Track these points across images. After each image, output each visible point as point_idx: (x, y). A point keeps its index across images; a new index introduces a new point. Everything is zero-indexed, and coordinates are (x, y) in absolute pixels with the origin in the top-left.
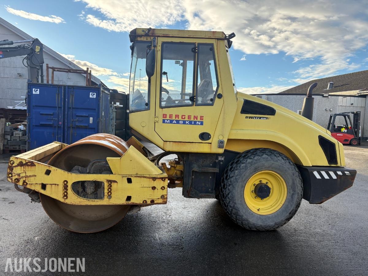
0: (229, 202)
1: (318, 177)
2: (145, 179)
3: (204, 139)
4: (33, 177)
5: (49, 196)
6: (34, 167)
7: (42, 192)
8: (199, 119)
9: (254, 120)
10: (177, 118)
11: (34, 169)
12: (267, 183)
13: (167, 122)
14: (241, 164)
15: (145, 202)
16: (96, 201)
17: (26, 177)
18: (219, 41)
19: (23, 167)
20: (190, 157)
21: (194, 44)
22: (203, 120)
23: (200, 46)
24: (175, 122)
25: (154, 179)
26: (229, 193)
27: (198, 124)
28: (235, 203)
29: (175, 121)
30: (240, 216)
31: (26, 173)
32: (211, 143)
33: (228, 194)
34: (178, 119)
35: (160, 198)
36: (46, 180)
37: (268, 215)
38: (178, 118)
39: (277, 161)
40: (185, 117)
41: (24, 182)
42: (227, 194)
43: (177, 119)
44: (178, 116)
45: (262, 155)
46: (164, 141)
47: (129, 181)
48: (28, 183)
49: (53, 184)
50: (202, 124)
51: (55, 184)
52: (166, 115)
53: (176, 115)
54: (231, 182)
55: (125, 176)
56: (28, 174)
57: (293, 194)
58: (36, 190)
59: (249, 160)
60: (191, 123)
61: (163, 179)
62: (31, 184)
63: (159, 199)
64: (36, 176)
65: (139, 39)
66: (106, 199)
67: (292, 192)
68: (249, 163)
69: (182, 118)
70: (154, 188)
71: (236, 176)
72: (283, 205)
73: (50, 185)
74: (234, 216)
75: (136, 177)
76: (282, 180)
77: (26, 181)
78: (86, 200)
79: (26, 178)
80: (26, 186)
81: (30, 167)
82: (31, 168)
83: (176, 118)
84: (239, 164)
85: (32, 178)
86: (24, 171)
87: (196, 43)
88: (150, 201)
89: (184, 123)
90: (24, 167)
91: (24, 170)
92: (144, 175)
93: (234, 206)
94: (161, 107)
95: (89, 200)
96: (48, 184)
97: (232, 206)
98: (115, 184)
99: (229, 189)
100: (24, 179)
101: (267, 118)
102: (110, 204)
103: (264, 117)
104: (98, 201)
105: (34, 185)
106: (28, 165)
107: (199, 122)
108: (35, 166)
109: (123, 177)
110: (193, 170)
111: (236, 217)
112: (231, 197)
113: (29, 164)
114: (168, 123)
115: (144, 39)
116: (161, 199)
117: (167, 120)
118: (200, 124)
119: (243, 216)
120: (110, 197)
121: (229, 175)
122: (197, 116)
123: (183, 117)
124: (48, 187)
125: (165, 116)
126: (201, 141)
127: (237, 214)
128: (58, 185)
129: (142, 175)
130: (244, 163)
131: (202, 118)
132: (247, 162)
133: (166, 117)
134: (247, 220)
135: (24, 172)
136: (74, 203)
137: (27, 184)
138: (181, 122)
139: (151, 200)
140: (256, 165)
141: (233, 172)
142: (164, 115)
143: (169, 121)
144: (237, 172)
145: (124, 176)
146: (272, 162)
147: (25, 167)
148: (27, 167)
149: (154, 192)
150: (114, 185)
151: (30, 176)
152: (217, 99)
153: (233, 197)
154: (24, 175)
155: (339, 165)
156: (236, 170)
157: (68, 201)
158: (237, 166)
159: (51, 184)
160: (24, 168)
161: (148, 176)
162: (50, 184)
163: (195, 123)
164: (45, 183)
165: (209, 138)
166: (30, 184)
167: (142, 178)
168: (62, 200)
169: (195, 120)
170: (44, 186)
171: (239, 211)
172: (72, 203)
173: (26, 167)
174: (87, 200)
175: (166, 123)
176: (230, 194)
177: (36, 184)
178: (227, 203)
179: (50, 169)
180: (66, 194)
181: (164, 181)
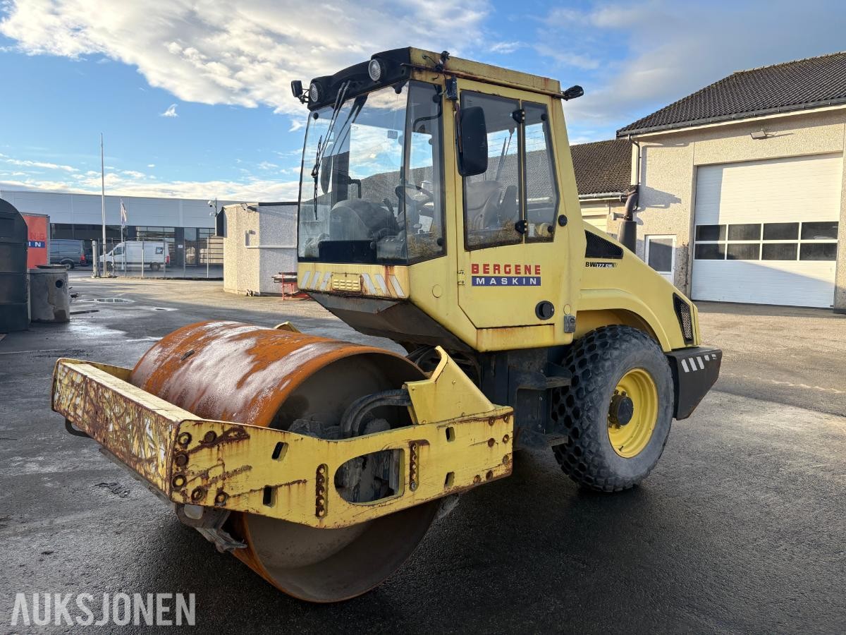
0: (589, 445)
1: (687, 370)
2: (478, 424)
3: (543, 316)
4: (244, 473)
5: (283, 518)
6: (246, 441)
7: (267, 511)
8: (533, 274)
9: (597, 268)
10: (497, 271)
11: (245, 448)
12: (624, 394)
13: (481, 283)
14: (603, 362)
15: (476, 480)
16: (388, 503)
17: (226, 476)
18: (554, 100)
19: (216, 447)
20: (508, 360)
21: (515, 101)
22: (539, 273)
23: (526, 108)
24: (493, 281)
25: (491, 420)
26: (590, 425)
27: (533, 285)
28: (599, 444)
29: (493, 279)
30: (604, 467)
31: (223, 464)
32: (553, 324)
33: (588, 428)
34: (499, 275)
35: (501, 462)
36: (276, 473)
37: (638, 457)
38: (499, 273)
39: (650, 349)
40: (510, 270)
41: (220, 492)
42: (585, 428)
43: (497, 275)
44: (499, 266)
45: (630, 339)
46: (477, 329)
47: (449, 434)
48: (231, 493)
49: (294, 483)
50: (538, 283)
51: (299, 482)
52: (477, 265)
53: (495, 266)
54: (592, 402)
55: (443, 424)
56: (229, 468)
57: (667, 407)
58: (250, 510)
59: (616, 353)
60: (520, 282)
61: (505, 417)
62: (239, 495)
63: (499, 465)
64: (249, 468)
65: (418, 76)
66: (408, 492)
67: (665, 405)
68: (617, 358)
69: (506, 272)
70: (491, 442)
71: (600, 389)
72: (653, 431)
73: (287, 487)
74: (595, 471)
75: (461, 422)
76: (652, 383)
77: (225, 490)
78: (366, 508)
79: (226, 481)
80: (225, 505)
81: (234, 444)
82: (238, 447)
83: (495, 273)
84: (599, 361)
85: (241, 478)
86: (219, 460)
87: (519, 100)
88: (485, 476)
89: (510, 283)
90: (218, 446)
91: (220, 456)
92: (476, 416)
93: (597, 451)
94: (468, 248)
95: (373, 505)
96: (281, 486)
97: (594, 451)
98: (426, 447)
99: (588, 418)
100: (219, 485)
101: (613, 264)
102: (417, 503)
103: (609, 263)
104: (392, 502)
105: (247, 495)
106: (230, 440)
107: (533, 278)
108: (248, 437)
109: (439, 427)
110: (520, 387)
111: (599, 472)
112: (593, 431)
113: (232, 434)
114: (482, 285)
115: (427, 78)
116: (503, 466)
117: (481, 278)
118: (535, 283)
119: (609, 466)
120: (413, 484)
121: (586, 389)
122: (530, 266)
123: (508, 269)
124: (281, 495)
125: (475, 268)
126: (539, 321)
127: (601, 466)
128: (305, 482)
129: (473, 416)
130: (609, 359)
131: (537, 267)
132: (614, 356)
133: (477, 272)
134: (615, 474)
135: (220, 462)
136: (343, 521)
137: (226, 496)
138: (504, 281)
139: (487, 471)
140: (626, 361)
141: (592, 381)
142: (473, 265)
143: (483, 279)
144: (599, 379)
145: (441, 424)
146: (645, 351)
147: (221, 445)
148: (226, 446)
149: (491, 450)
150: (423, 452)
151: (235, 471)
152: (558, 228)
153: (596, 433)
154: (218, 472)
155: (695, 343)
156: (597, 375)
157: (329, 522)
158: (596, 368)
159: (288, 484)
160: (218, 449)
161: (481, 416)
162: (286, 485)
163: (528, 284)
164: (273, 484)
165: (551, 314)
166: (234, 496)
167: (473, 424)
168: (313, 522)
169: (528, 275)
170: (269, 495)
171: (605, 458)
172: (338, 524)
173: (223, 446)
174: (369, 506)
175: (479, 285)
176: (592, 427)
177: (251, 491)
178: (583, 447)
179: (287, 440)
180: (322, 501)
181: (506, 421)
